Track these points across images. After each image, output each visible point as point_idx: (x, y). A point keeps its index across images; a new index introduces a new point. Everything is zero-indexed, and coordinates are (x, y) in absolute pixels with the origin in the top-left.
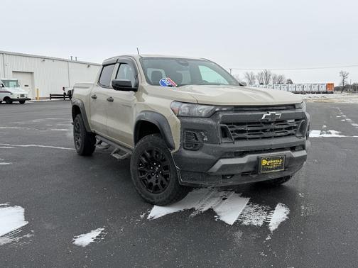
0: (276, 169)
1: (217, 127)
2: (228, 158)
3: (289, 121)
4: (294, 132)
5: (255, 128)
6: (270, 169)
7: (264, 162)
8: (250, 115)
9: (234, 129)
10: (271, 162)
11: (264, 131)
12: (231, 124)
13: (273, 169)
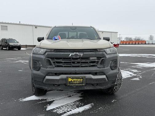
0: (78, 84)
1: (45, 59)
2: (51, 76)
3: (91, 58)
4: (96, 65)
5: (67, 61)
6: (74, 84)
7: (70, 80)
8: (63, 54)
9: (54, 61)
10: (75, 80)
11: (74, 63)
12: (53, 58)
13: (76, 84)
